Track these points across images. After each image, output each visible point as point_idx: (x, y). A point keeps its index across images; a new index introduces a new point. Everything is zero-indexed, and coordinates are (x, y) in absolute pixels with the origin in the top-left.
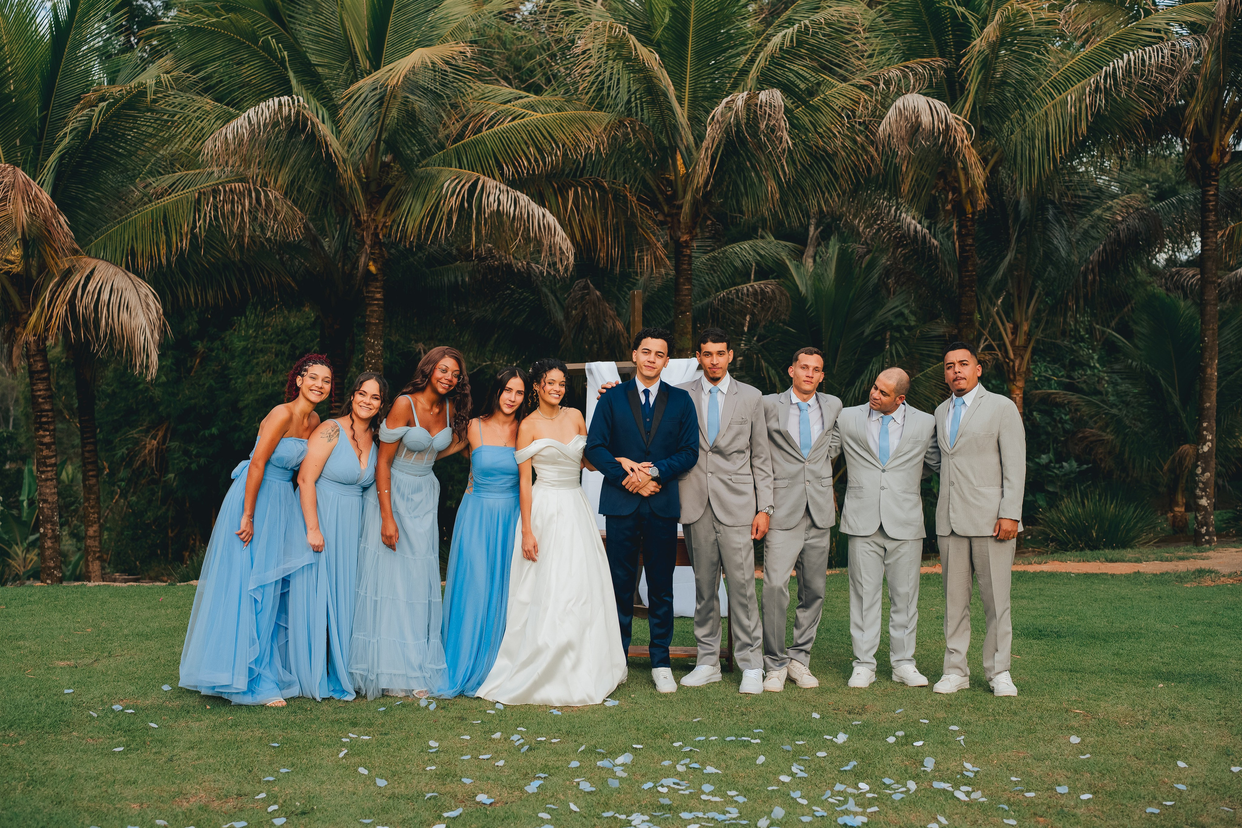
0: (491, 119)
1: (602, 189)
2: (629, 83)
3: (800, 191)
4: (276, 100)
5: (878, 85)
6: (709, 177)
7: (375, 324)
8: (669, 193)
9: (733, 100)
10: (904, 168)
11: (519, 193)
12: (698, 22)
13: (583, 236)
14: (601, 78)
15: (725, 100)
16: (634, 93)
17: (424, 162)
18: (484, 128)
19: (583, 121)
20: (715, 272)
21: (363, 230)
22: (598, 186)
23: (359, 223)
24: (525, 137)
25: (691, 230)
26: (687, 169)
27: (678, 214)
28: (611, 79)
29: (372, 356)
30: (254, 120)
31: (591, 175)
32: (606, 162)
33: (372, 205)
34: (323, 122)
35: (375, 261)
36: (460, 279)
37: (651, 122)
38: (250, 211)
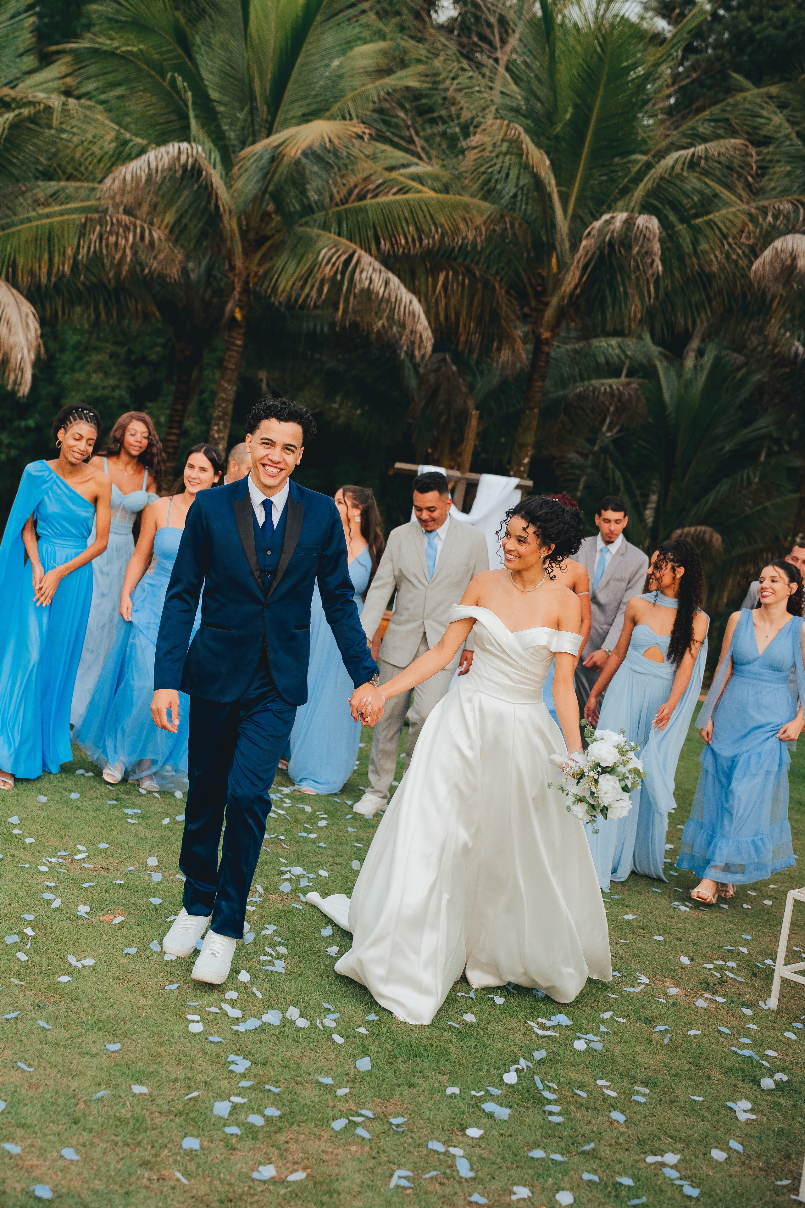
0: (378, 187)
1: (473, 275)
2: (518, 178)
3: (669, 308)
4: (176, 145)
5: (765, 218)
6: (576, 287)
7: (232, 370)
8: (539, 288)
9: (613, 218)
10: (774, 306)
11: (391, 275)
12: (600, 120)
13: (447, 317)
14: (490, 170)
15: (606, 217)
16: (522, 188)
17: (304, 220)
18: (370, 195)
19: (466, 207)
20: (577, 364)
21: (235, 275)
22: (469, 272)
23: (232, 268)
24: (407, 214)
25: (554, 328)
26: (559, 272)
27: (543, 311)
28: (499, 172)
29: (224, 400)
30: (153, 165)
31: (465, 259)
32: (481, 252)
33: (247, 253)
34: (214, 167)
35: (241, 308)
36: (319, 328)
37: (533, 217)
38: (133, 245)
